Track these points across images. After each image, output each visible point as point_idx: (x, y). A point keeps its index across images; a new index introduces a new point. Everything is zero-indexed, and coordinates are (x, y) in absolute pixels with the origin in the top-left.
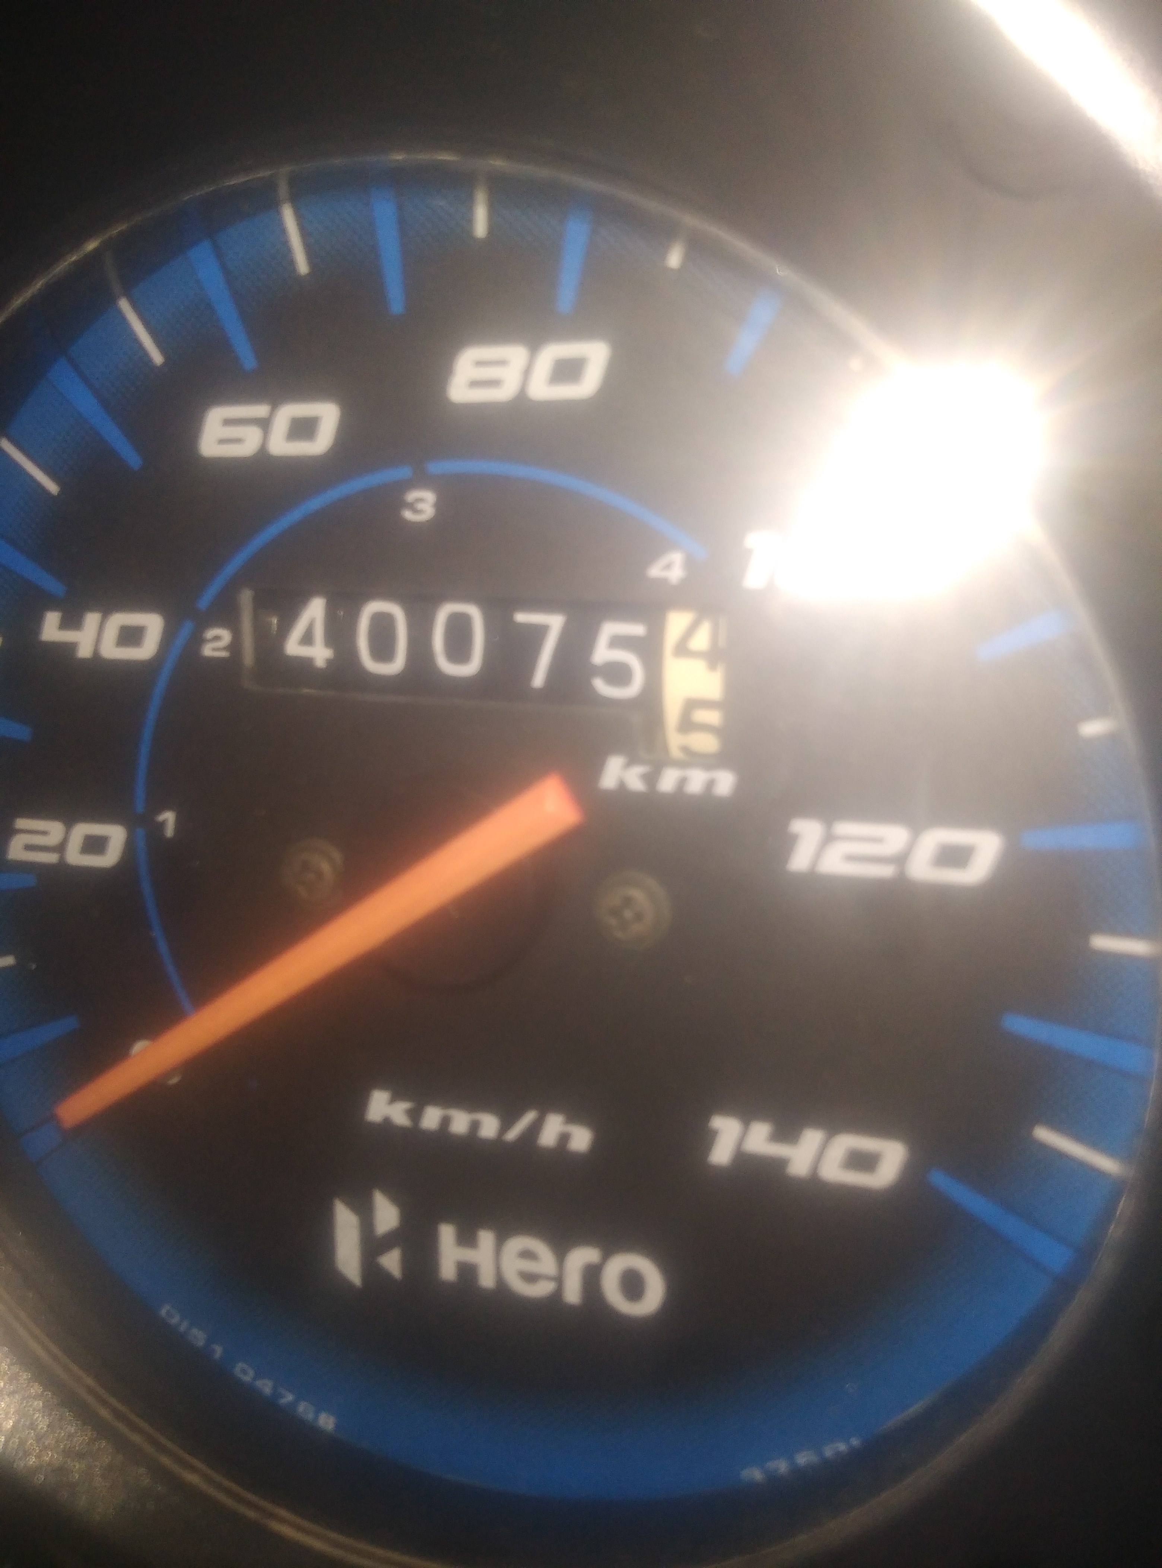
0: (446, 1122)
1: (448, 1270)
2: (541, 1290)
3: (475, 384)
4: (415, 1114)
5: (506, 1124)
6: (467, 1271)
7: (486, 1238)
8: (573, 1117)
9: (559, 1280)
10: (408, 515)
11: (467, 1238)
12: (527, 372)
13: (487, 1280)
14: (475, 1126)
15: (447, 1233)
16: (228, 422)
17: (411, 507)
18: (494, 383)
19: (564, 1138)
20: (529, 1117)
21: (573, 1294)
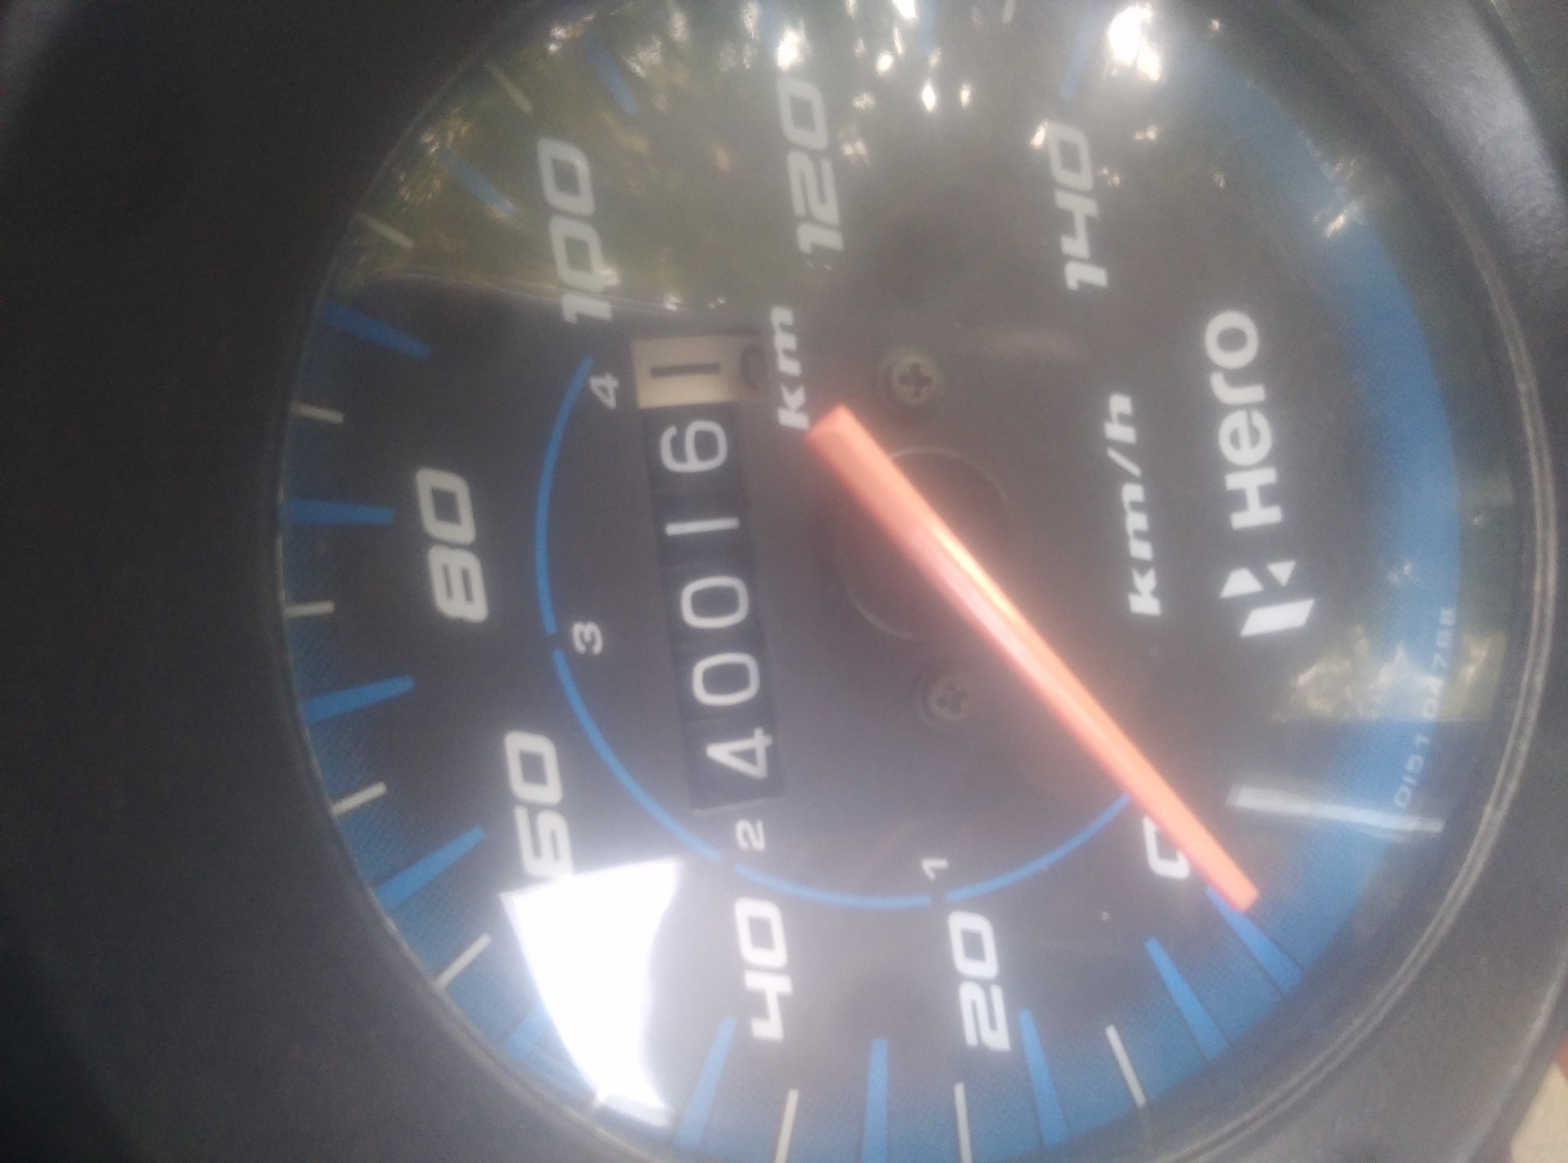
0: (1140, 535)
2: (1261, 421)
3: (469, 597)
4: (1143, 566)
5: (1128, 477)
6: (1269, 496)
7: (1233, 481)
8: (1105, 415)
9: (1247, 407)
10: (598, 648)
11: (1238, 500)
12: (453, 546)
13: (1269, 476)
14: (1136, 506)
15: (1240, 520)
16: (537, 853)
17: (590, 645)
18: (465, 575)
19: (1124, 419)
20: (1114, 455)
21: (1255, 393)
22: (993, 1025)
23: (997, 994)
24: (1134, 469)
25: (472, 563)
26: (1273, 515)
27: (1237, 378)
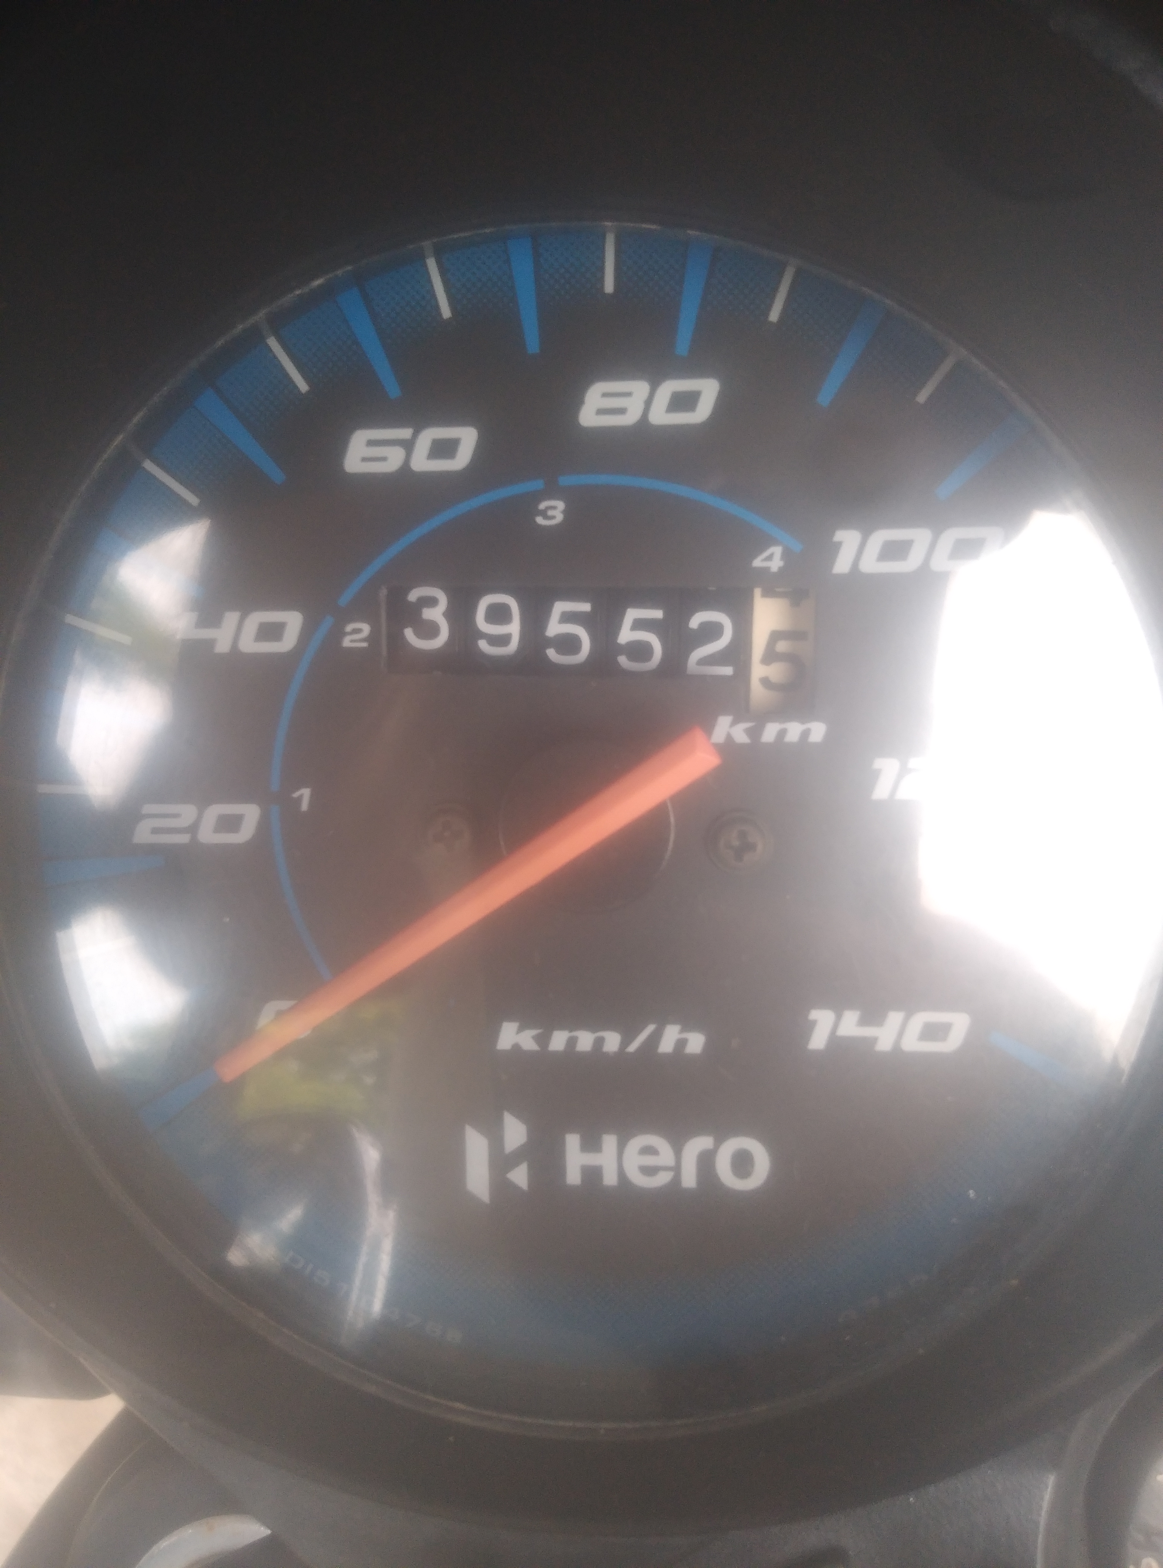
2: (662, 1179)
3: (601, 412)
6: (592, 1174)
7: (610, 1142)
8: (687, 1027)
9: (677, 1169)
10: (540, 520)
11: (591, 1144)
12: (648, 403)
13: (610, 1178)
15: (573, 1142)
16: (371, 443)
17: (544, 514)
18: (622, 411)
21: (689, 1179)
22: (155, 831)
23: (183, 839)
24: (632, 1048)
25: (631, 418)
26: (573, 1176)
27: (706, 1161)
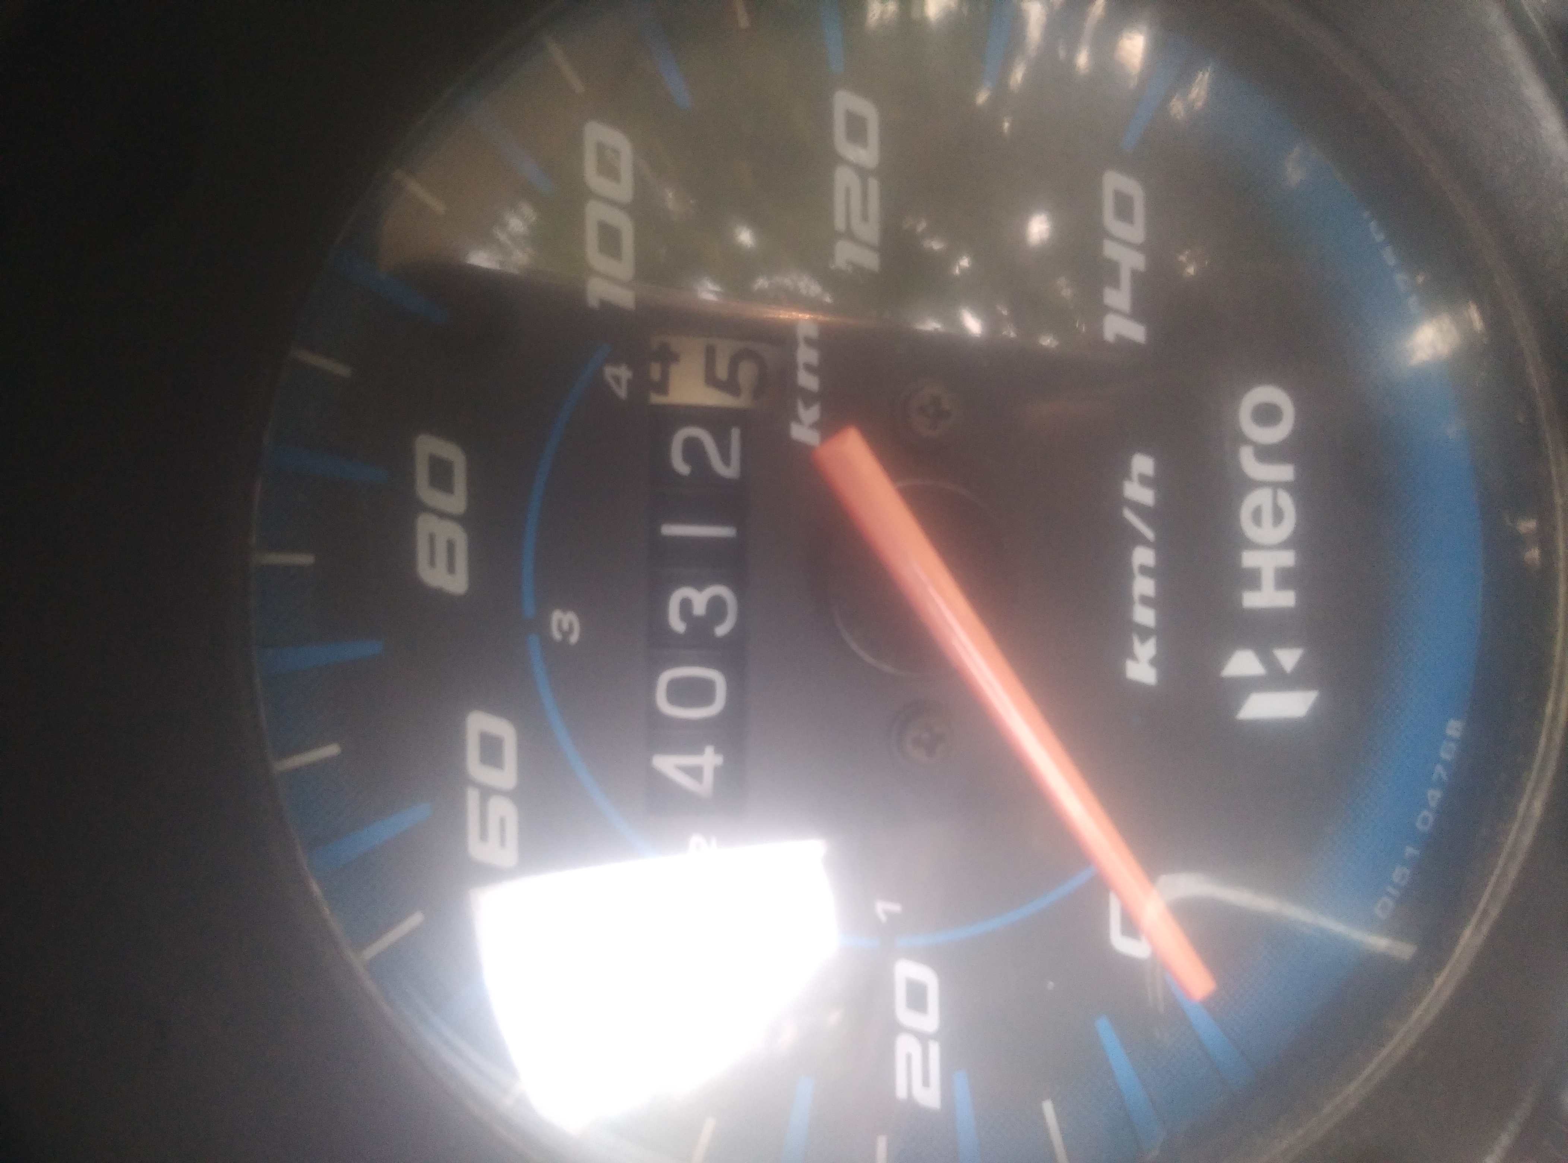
0: (1146, 601)
1: (1287, 599)
2: (1286, 502)
3: (451, 566)
4: (1145, 633)
5: (1140, 540)
6: (1285, 579)
7: (1249, 559)
8: (1125, 472)
9: (1276, 486)
10: (574, 638)
11: (1252, 580)
12: (442, 515)
13: (1287, 558)
14: (1145, 571)
15: (1252, 600)
16: (484, 836)
17: (566, 634)
18: (451, 546)
19: (1144, 481)
20: (1129, 515)
21: (1285, 472)
22: (926, 1082)
23: (934, 1049)
24: (1149, 533)
25: (459, 536)
27: (1266, 454)
